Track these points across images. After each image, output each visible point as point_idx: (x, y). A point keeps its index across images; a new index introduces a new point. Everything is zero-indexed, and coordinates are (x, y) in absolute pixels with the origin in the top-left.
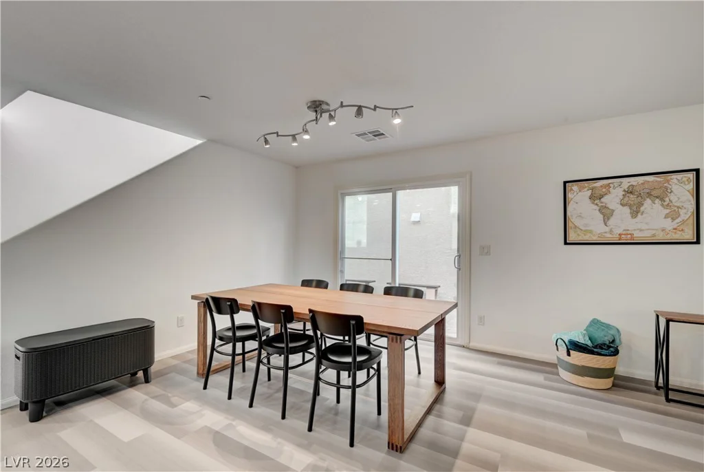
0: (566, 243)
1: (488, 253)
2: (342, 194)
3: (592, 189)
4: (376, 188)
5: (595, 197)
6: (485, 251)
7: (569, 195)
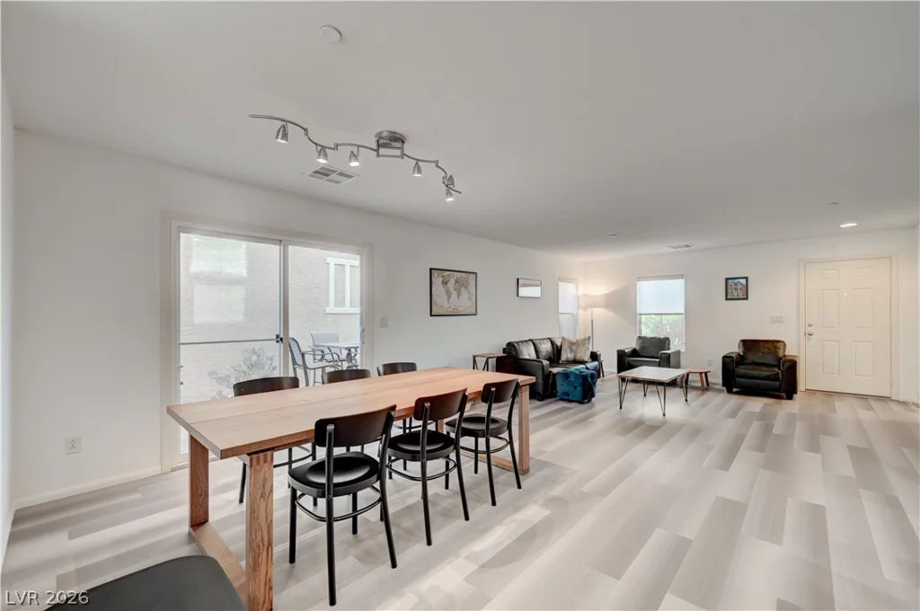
0: (431, 315)
1: (386, 325)
2: (179, 227)
3: (443, 277)
4: (256, 235)
5: (445, 283)
6: (384, 323)
7: (433, 280)
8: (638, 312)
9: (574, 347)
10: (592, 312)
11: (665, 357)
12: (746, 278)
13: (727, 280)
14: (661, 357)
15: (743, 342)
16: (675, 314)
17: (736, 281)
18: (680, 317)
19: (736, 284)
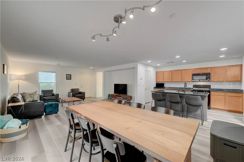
8: (39, 82)
9: (32, 96)
10: (19, 82)
11: (58, 95)
12: (71, 75)
13: (67, 74)
14: (56, 95)
15: (72, 90)
16: (52, 83)
17: (69, 75)
18: (54, 84)
19: (69, 76)
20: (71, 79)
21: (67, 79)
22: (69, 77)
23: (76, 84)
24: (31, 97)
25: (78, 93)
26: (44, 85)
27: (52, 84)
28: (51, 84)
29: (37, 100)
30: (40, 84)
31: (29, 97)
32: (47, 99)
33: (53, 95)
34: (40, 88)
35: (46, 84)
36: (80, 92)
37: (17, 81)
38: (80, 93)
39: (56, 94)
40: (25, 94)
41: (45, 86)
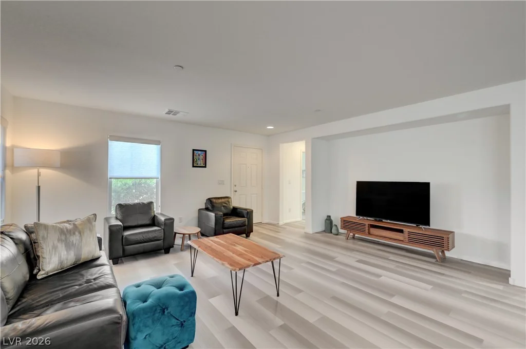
8: (109, 176)
9: (72, 238)
10: (39, 175)
11: (170, 222)
12: (205, 151)
13: (194, 150)
14: (165, 224)
15: (210, 200)
16: (149, 178)
17: (199, 152)
18: (155, 181)
19: (199, 155)
20: (205, 167)
21: (193, 166)
22: (199, 159)
23: (221, 183)
24: (69, 246)
25: (229, 211)
26: (125, 184)
27: (148, 181)
28: (145, 183)
29: (97, 253)
30: (111, 182)
31: (59, 245)
32: (133, 238)
33: (154, 222)
34: (113, 194)
35: (130, 182)
36: (235, 209)
37: (34, 172)
38: (236, 212)
39: (163, 219)
40: (42, 232)
41: (129, 188)
